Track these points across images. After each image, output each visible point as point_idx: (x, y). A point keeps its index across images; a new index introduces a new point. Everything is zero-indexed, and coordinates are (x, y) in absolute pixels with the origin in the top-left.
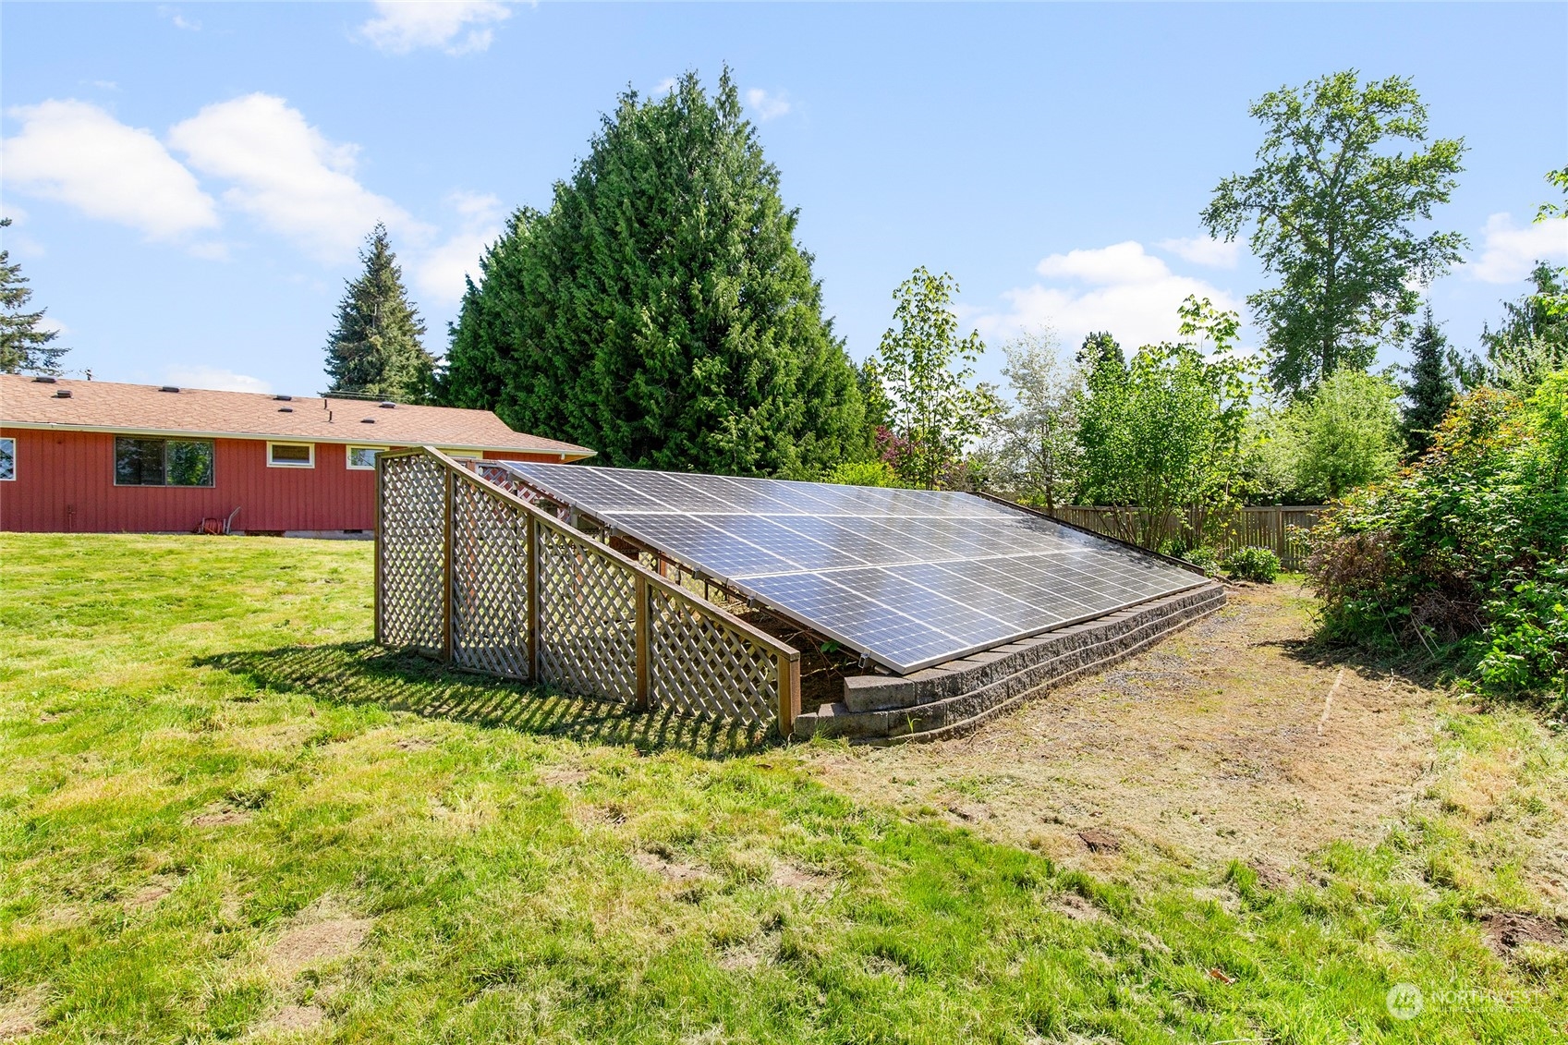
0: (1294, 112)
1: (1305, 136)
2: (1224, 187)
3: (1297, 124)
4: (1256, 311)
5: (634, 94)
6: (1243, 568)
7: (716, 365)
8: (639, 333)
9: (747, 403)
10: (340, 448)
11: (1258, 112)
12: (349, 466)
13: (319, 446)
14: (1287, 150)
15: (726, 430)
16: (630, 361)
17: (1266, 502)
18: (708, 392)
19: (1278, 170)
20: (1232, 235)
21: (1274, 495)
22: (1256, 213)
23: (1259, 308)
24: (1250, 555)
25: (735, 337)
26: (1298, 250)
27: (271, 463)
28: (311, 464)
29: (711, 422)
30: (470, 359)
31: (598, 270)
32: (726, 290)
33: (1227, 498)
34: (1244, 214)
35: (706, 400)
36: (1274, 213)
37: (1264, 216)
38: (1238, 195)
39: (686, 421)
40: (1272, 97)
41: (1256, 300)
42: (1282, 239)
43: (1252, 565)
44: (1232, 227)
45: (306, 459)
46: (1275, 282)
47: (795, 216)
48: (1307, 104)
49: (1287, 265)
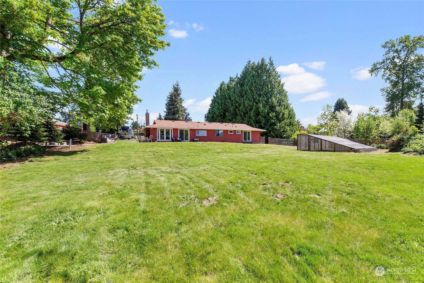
0: (393, 46)
1: (397, 51)
2: (374, 64)
3: (395, 49)
4: (382, 92)
5: (250, 61)
6: (380, 147)
7: (274, 114)
8: (260, 109)
9: (280, 121)
10: (236, 131)
11: (384, 47)
12: (237, 133)
13: (234, 131)
14: (391, 54)
15: (277, 126)
16: (258, 113)
17: (384, 137)
18: (273, 119)
19: (389, 59)
20: (376, 75)
21: (386, 136)
22: (383, 70)
23: (383, 91)
24: (381, 145)
25: (278, 108)
26: (394, 78)
27: (229, 133)
28: (233, 133)
29: (274, 124)
30: (218, 112)
31: (248, 97)
32: (274, 100)
33: (377, 137)
34: (380, 70)
35: (272, 120)
36: (388, 70)
37: (385, 70)
38: (378, 66)
39: (269, 124)
40: (388, 42)
41: (383, 89)
42: (390, 75)
43: (381, 147)
44: (377, 73)
45: (232, 132)
46: (388, 85)
47: (284, 84)
48: (396, 43)
49: (391, 82)
